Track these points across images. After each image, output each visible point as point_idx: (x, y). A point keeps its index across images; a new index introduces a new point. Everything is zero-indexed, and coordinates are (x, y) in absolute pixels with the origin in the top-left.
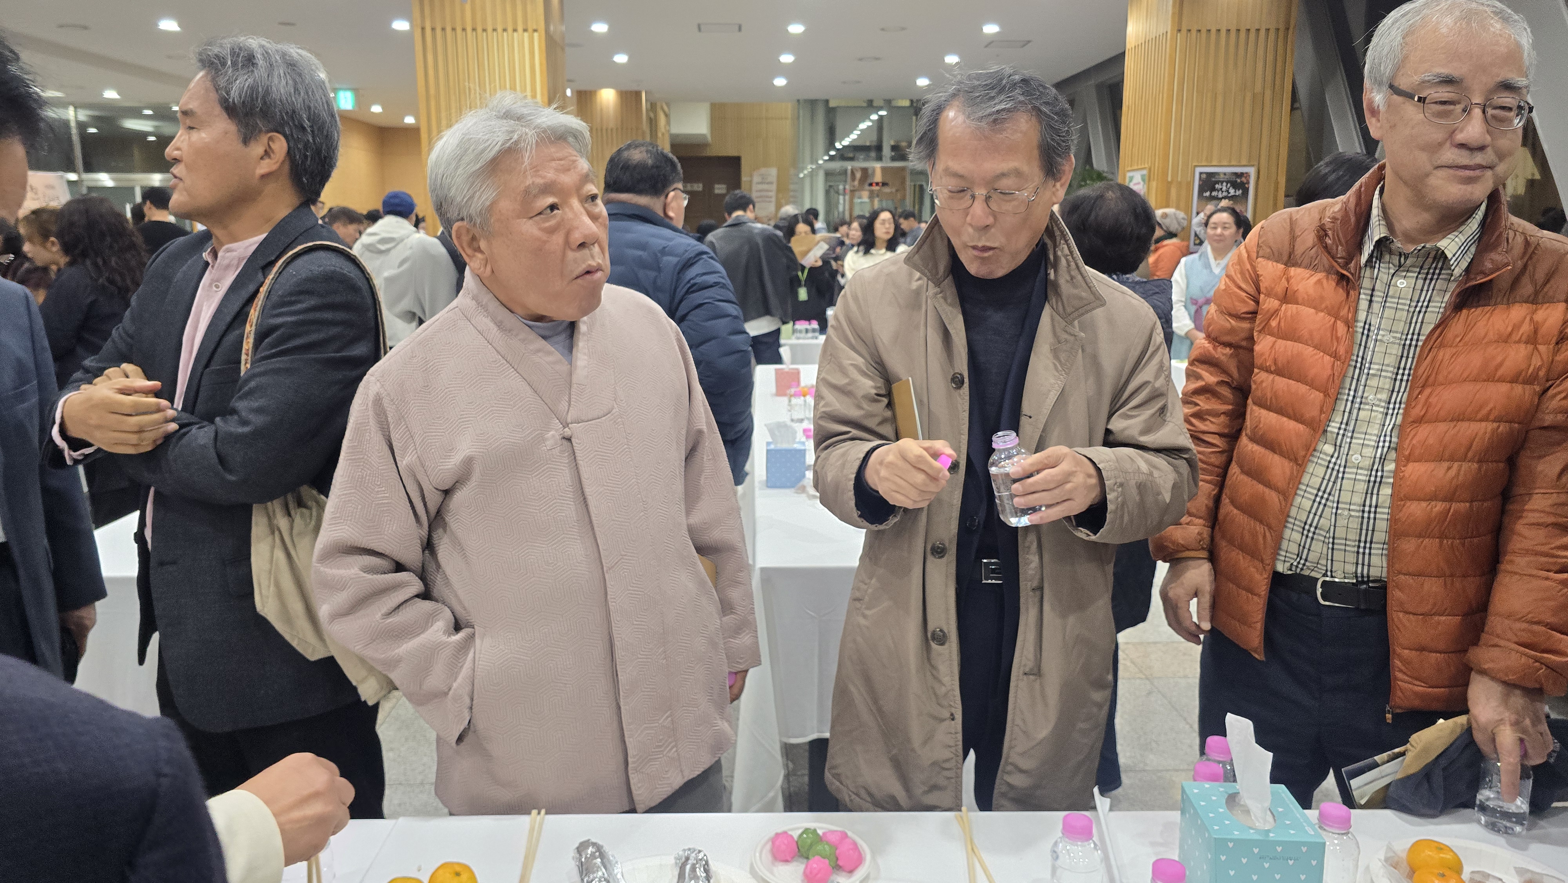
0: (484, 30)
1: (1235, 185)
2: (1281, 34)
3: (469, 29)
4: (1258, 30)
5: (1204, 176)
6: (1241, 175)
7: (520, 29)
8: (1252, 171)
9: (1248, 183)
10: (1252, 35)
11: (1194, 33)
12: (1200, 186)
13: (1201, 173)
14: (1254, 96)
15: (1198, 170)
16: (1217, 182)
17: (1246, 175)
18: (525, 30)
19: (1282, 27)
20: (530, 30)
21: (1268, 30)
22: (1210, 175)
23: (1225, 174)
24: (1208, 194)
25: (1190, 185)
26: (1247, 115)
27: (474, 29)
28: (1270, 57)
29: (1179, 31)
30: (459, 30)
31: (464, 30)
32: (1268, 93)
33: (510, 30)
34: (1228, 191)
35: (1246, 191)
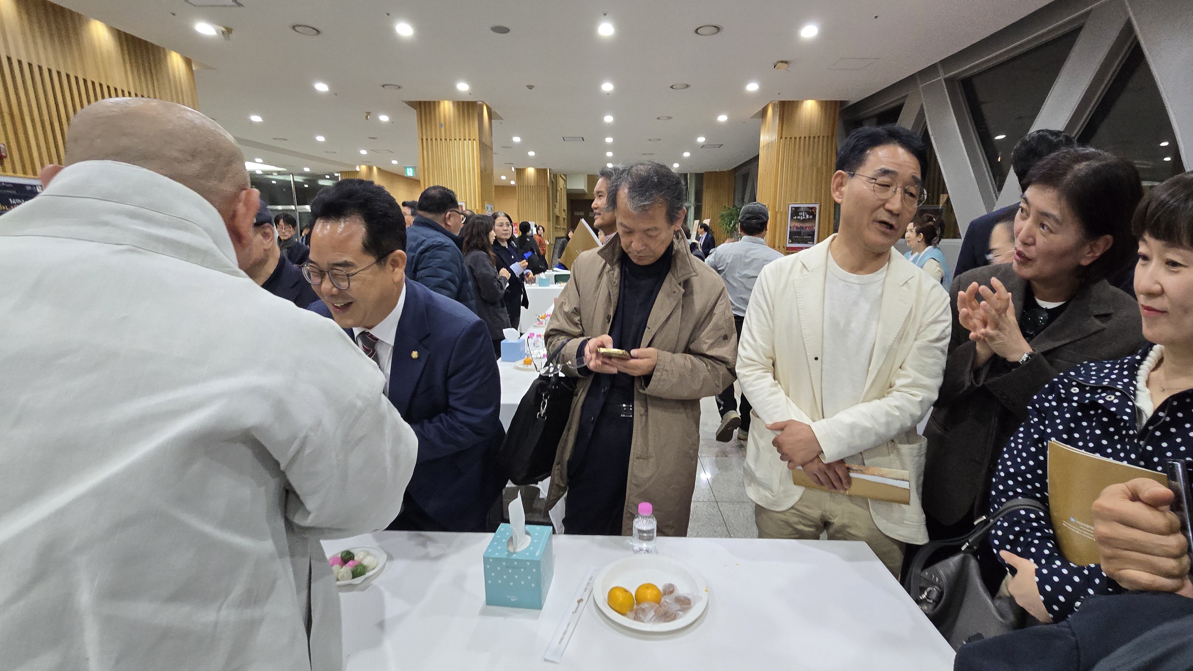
0: (450, 140)
1: (809, 214)
2: (830, 138)
3: (443, 140)
4: (819, 137)
5: (793, 209)
6: (812, 208)
7: (467, 139)
8: (817, 206)
9: (816, 212)
10: (816, 140)
12: (791, 213)
13: (792, 208)
14: (818, 169)
15: (790, 206)
16: (800, 212)
17: (815, 208)
18: (469, 140)
19: (830, 135)
20: (472, 140)
21: (823, 136)
22: (797, 208)
23: (804, 208)
24: (795, 218)
25: (787, 213)
26: (814, 178)
27: (446, 139)
29: (781, 139)
30: (439, 140)
31: (441, 139)
33: (462, 139)
34: (805, 216)
35: (814, 216)
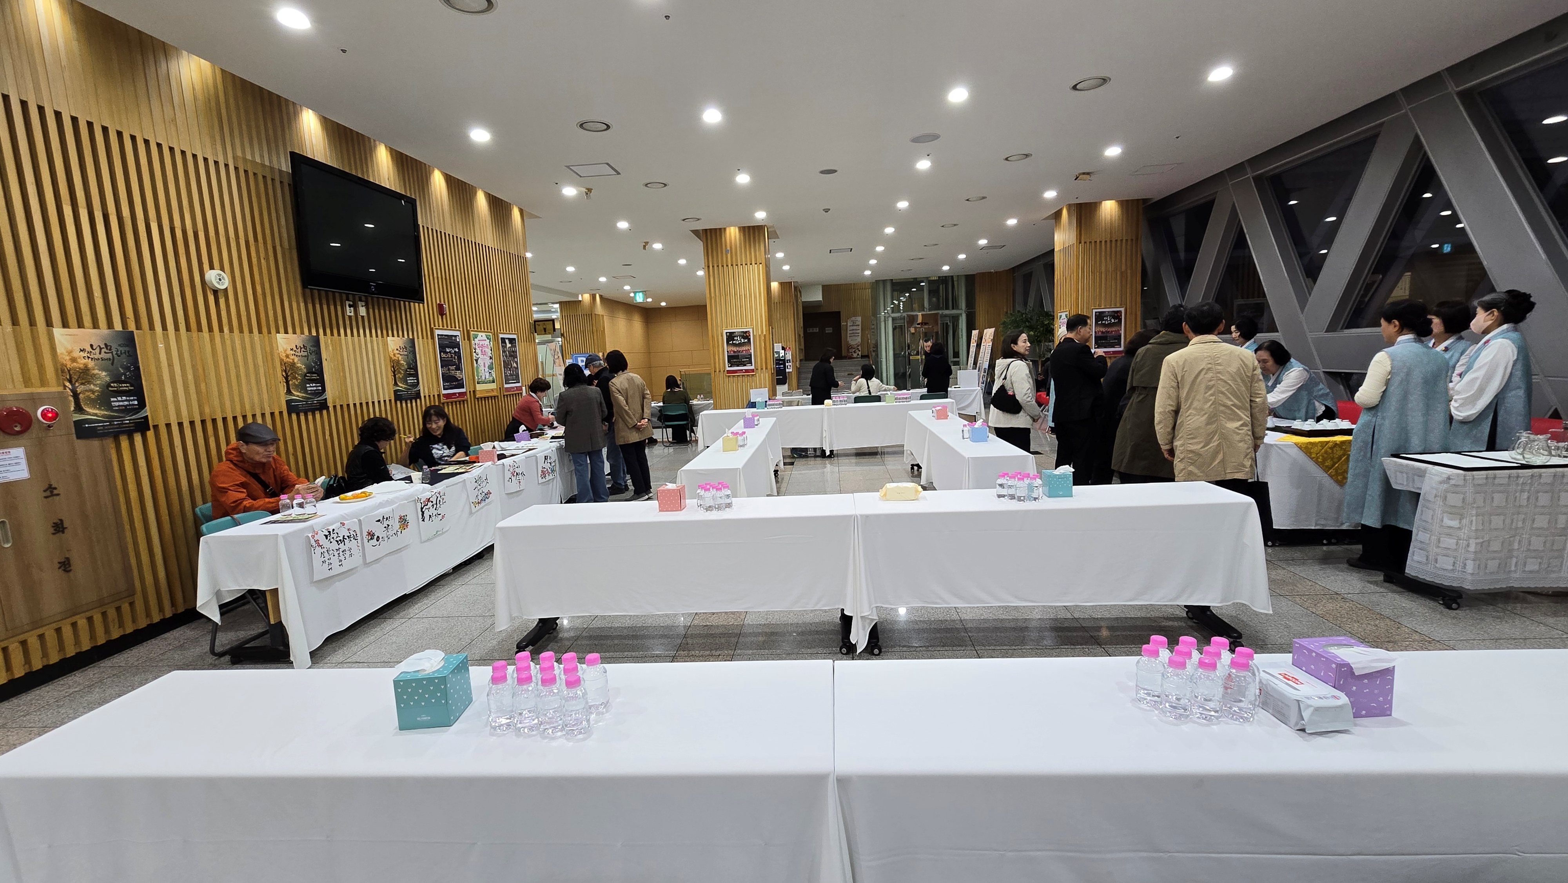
0: (737, 265)
1: (1115, 318)
2: (1134, 242)
3: (730, 265)
4: (1122, 240)
5: (1097, 314)
6: (1118, 312)
7: (753, 264)
8: (1122, 310)
9: (1121, 316)
11: (1088, 243)
14: (1122, 273)
15: (1094, 311)
16: (1105, 316)
17: (1120, 312)
19: (1134, 238)
20: (758, 264)
21: (1127, 240)
22: (1101, 313)
23: (1108, 312)
26: (1118, 282)
27: (732, 265)
28: (1129, 253)
29: (1080, 243)
30: (725, 266)
31: (727, 265)
32: (1129, 271)
33: (749, 264)
34: (1110, 320)
35: (1120, 320)
